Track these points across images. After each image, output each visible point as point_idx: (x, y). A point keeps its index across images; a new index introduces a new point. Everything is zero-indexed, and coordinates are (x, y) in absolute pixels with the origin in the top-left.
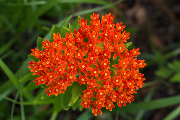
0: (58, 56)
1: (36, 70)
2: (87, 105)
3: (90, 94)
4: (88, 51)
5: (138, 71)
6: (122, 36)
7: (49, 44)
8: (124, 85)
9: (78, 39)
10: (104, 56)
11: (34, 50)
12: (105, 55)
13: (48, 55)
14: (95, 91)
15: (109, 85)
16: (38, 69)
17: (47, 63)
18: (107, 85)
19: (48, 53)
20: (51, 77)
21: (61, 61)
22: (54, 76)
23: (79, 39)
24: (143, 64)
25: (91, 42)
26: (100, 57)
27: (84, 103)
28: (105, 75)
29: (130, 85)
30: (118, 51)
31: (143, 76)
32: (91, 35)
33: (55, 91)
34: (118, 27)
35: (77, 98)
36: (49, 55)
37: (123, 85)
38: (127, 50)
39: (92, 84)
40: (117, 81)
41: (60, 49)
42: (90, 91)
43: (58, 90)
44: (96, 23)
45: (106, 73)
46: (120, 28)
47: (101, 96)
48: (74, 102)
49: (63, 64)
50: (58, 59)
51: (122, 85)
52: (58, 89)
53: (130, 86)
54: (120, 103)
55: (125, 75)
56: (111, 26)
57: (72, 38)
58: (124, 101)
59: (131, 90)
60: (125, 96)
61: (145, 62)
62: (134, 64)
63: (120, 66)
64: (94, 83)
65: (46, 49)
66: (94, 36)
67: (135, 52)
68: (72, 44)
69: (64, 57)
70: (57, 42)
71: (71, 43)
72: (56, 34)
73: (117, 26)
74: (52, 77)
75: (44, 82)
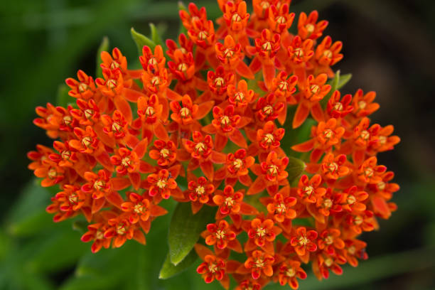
0: (117, 118)
1: (51, 170)
2: (217, 272)
3: (227, 236)
4: (213, 102)
5: (374, 158)
6: (319, 53)
7: (88, 84)
8: (334, 204)
9: (180, 66)
10: (264, 113)
11: (44, 111)
12: (268, 109)
13: (86, 119)
14: (240, 229)
15: (286, 203)
16: (58, 162)
17: (86, 141)
18: (279, 203)
19: (88, 113)
20: (98, 184)
21: (129, 135)
22: (107, 181)
23: (183, 67)
24: (388, 141)
25: (221, 72)
26: (250, 120)
27: (208, 270)
28: (271, 170)
29: (351, 202)
30: (307, 97)
31: (392, 177)
32: (219, 49)
33: (114, 234)
34: (305, 26)
35: (185, 253)
36: (89, 118)
37: (328, 203)
38: (336, 93)
39: (229, 201)
40: (309, 189)
41: (123, 98)
42: (224, 224)
43: (123, 229)
44: (233, 13)
45: (273, 163)
46: (311, 28)
47: (260, 238)
48: (176, 264)
49: (137, 146)
50: (118, 127)
51: (326, 204)
52: (124, 225)
53: (351, 205)
54: (324, 264)
55: (332, 169)
56: (283, 21)
57: (159, 61)
58: (334, 259)
59: (354, 221)
60: (338, 243)
61: (394, 134)
62: (360, 136)
63: (317, 146)
64: (235, 199)
65: (81, 100)
66: (229, 52)
67: (363, 105)
68: (161, 77)
69: (138, 124)
70: (112, 75)
71: (157, 74)
72: (111, 55)
73: (301, 22)
74: (100, 183)
75: (76, 203)
